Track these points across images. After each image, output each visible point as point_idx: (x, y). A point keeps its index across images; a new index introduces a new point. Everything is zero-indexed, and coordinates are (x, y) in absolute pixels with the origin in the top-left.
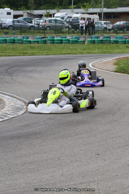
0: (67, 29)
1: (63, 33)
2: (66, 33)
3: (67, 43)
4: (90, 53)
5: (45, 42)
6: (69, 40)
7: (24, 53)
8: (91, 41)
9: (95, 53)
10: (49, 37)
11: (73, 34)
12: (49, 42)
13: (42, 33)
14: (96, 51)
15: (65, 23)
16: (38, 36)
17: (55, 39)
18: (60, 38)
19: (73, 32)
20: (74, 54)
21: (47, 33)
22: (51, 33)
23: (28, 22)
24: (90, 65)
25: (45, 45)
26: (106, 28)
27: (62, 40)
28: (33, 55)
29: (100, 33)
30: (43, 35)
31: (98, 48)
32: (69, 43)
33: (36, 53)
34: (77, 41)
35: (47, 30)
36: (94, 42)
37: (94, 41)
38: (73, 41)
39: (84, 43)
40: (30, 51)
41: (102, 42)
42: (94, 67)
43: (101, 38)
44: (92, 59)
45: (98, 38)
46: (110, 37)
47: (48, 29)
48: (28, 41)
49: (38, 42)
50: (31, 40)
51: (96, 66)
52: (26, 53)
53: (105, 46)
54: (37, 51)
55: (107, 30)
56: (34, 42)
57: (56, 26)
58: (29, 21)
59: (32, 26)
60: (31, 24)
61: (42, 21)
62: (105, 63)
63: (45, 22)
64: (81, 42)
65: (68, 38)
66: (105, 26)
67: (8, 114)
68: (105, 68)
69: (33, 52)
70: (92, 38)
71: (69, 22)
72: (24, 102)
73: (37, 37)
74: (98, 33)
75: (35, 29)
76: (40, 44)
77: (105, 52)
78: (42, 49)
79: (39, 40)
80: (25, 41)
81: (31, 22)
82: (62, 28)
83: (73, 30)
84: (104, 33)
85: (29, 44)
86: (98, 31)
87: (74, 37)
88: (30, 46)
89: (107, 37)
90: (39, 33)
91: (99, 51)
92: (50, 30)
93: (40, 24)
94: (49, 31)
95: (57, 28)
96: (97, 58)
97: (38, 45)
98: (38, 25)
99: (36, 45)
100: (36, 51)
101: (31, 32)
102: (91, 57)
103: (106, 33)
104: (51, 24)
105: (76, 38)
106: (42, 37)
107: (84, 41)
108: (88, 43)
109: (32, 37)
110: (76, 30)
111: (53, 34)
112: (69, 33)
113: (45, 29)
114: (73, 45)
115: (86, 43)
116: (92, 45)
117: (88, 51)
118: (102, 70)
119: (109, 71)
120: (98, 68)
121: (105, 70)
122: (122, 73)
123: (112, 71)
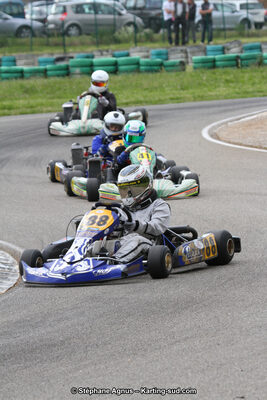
0: (131, 29)
1: (117, 41)
2: (126, 41)
3: (132, 71)
4: (202, 98)
5: (67, 72)
6: (138, 63)
7: (4, 108)
8: (204, 62)
9: (217, 97)
10: (77, 56)
11: (149, 45)
12: (78, 70)
13: (56, 45)
14: (222, 90)
15: (124, 12)
16: (45, 56)
17: (95, 60)
18: (110, 59)
19: (150, 39)
20: (156, 103)
21: (72, 45)
22: (83, 44)
23: (11, 14)
24: (205, 134)
25: (66, 79)
26: (246, 21)
27: (116, 64)
28: (33, 113)
29: (231, 37)
30: (58, 53)
31: (227, 81)
32: (138, 71)
33: (42, 104)
34: (161, 65)
35: (69, 36)
36: (212, 65)
37: (214, 61)
38: (148, 64)
39: (184, 70)
40: (21, 102)
41: (236, 62)
42: (218, 139)
43: (234, 52)
44: (209, 114)
45: (223, 50)
46: (260, 48)
47: (73, 31)
48: (16, 72)
49: (45, 73)
50: (25, 68)
51: (222, 134)
52: (10, 108)
53: (246, 74)
54: (44, 101)
55: (249, 27)
56: (35, 73)
57: (96, 24)
58: (15, 10)
59: (26, 27)
60: (19, 22)
61: (53, 9)
62: (249, 124)
63: (64, 12)
64: (173, 65)
65: (135, 55)
66: (243, 14)
68: (249, 140)
69: (32, 102)
70: (205, 52)
71: (135, 8)
72: (13, 254)
73: (41, 58)
74: (225, 37)
75: (34, 35)
76: (52, 80)
77: (246, 93)
78: (58, 93)
79: (48, 66)
80: (6, 72)
81: (22, 15)
82: (113, 27)
83: (148, 30)
84: (242, 35)
85: (20, 81)
86: (224, 30)
87: (153, 51)
88: (22, 86)
89: (251, 49)
90: (48, 45)
91: (231, 90)
92: (80, 34)
93: (50, 18)
94: (76, 40)
95: (101, 28)
96: (225, 111)
97: (46, 81)
98: (44, 21)
99: (39, 82)
100: (40, 100)
101: (23, 44)
102: (206, 111)
103: (249, 36)
104: (80, 16)
105: (159, 55)
106: (55, 57)
107: (182, 64)
108: (195, 68)
109: (26, 58)
110: (157, 31)
111: (89, 45)
112: (136, 41)
113: (66, 33)
114: (151, 75)
115: (190, 67)
116: (206, 75)
117: (198, 92)
118: (241, 145)
119: (261, 148)
120: (229, 142)
121: (251, 146)
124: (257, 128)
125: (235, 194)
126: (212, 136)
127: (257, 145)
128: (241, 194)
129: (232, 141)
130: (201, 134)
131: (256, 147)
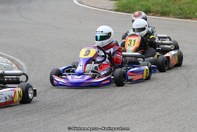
42: (82, 4)
51: (85, 2)
118: (95, 7)
119: (105, 9)
121: (101, 9)
122: (127, 13)
123: (111, 10)
126: (79, 2)
127: (103, 8)
129: (90, 5)
130: (73, 1)
131: (103, 9)
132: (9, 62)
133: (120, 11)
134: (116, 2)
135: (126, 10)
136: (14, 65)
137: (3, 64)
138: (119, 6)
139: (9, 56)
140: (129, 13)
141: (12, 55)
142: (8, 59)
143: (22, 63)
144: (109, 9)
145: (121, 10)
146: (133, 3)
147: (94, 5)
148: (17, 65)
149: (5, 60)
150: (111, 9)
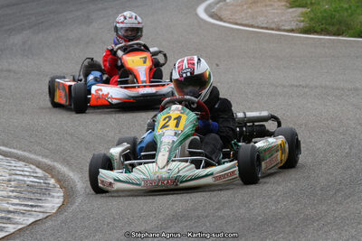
24: (201, 11)
42: (220, 19)
51: (225, 14)
67: (10, 212)
68: (261, 20)
72: (39, 165)
118: (252, 26)
119: (279, 30)
120: (236, 24)
121: (267, 28)
122: (334, 35)
123: (292, 31)
124: (266, 6)
125: (277, 87)
126: (212, 16)
127: (273, 26)
128: (284, 86)
129: (239, 22)
130: (197, 14)
131: (272, 29)
132: (40, 173)
133: (315, 32)
134: (304, 10)
135: (331, 28)
136: (52, 181)
137: (26, 179)
138: (312, 19)
139: (40, 159)
140: (339, 35)
141: (46, 157)
142: (37, 167)
143: (71, 174)
144: (288, 28)
145: (319, 30)
146: (347, 9)
147: (251, 22)
148: (58, 181)
149: (28, 169)
150: (294, 27)
